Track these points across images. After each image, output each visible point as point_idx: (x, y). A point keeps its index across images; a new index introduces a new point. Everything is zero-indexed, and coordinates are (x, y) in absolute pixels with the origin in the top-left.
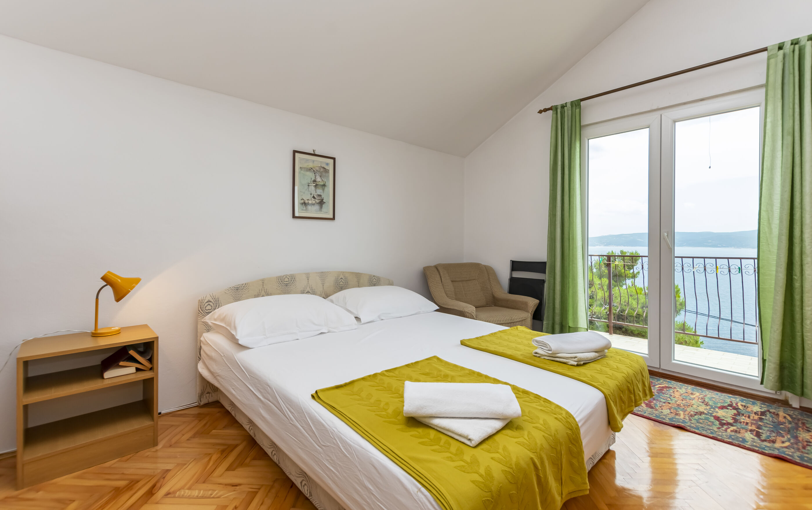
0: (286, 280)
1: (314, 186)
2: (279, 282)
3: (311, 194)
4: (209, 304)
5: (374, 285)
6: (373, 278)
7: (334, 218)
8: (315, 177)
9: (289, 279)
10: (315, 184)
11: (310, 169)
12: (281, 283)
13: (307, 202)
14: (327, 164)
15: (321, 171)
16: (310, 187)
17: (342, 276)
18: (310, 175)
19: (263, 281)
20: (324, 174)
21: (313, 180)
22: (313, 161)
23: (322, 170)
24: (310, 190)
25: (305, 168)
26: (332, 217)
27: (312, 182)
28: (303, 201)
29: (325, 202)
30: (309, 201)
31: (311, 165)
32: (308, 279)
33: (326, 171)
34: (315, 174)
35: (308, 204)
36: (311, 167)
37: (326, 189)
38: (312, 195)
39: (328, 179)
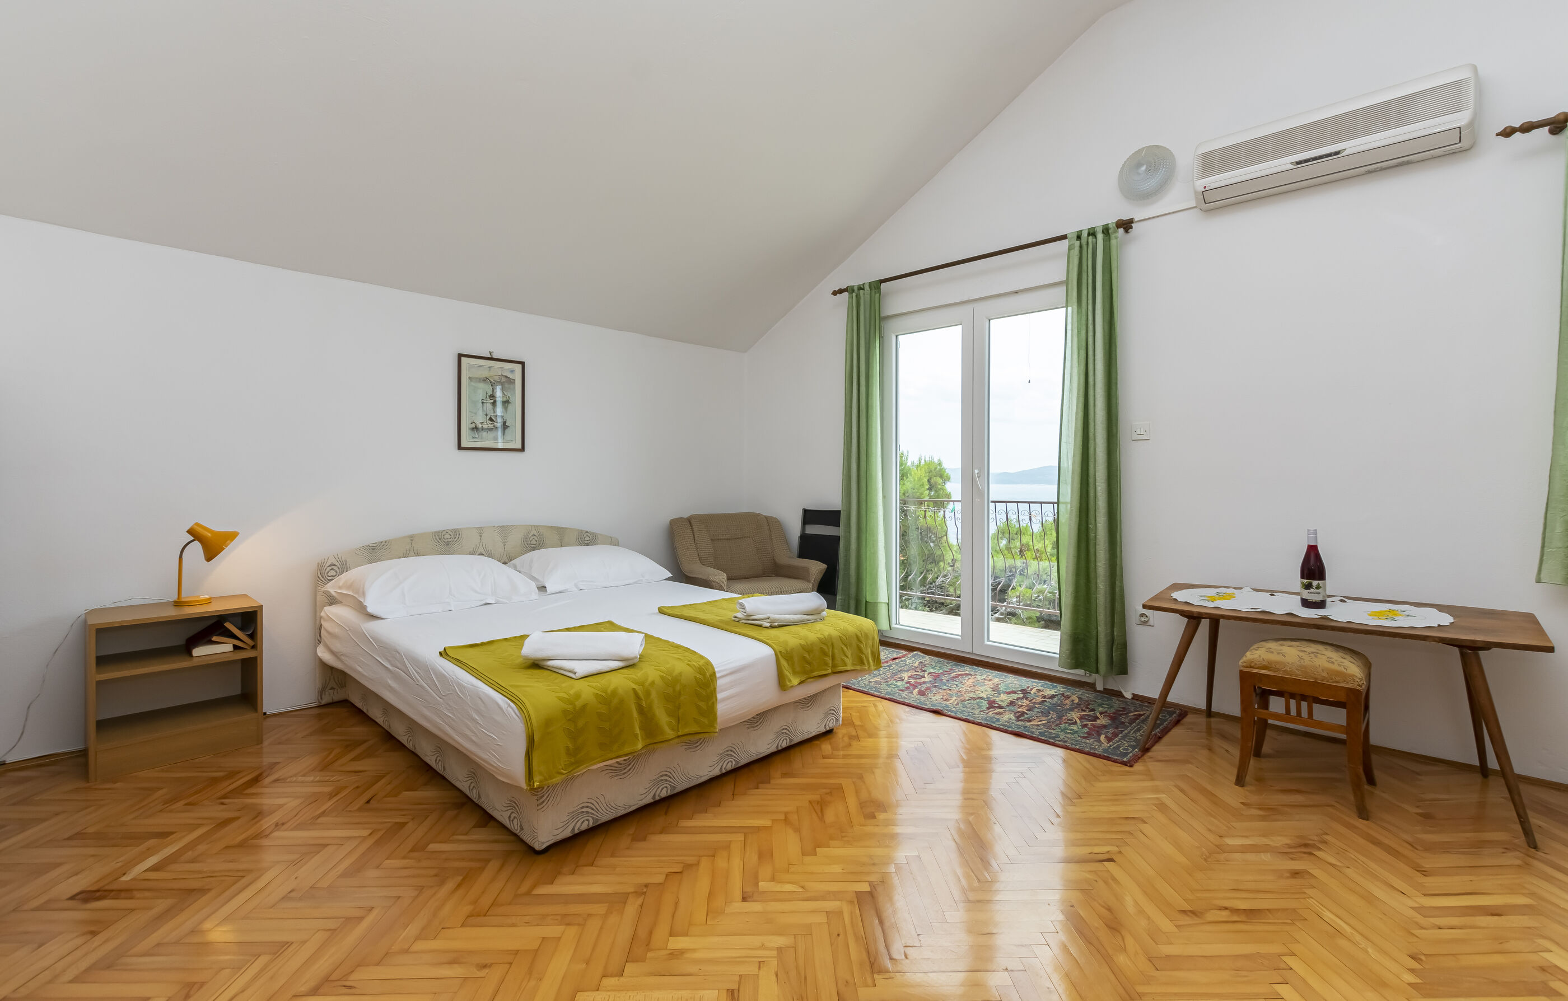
0: (447, 536)
1: (491, 403)
2: (436, 539)
3: (487, 415)
4: (332, 569)
5: (587, 545)
6: (585, 536)
7: (523, 449)
8: (493, 391)
9: (450, 535)
10: (492, 401)
11: (485, 380)
12: (439, 541)
13: (480, 426)
14: (512, 371)
15: (502, 381)
16: (485, 404)
17: (534, 532)
18: (484, 389)
19: (412, 538)
20: (507, 385)
21: (489, 394)
22: (490, 368)
23: (504, 380)
24: (485, 408)
25: (477, 378)
26: (520, 447)
27: (488, 397)
28: (473, 426)
29: (508, 426)
30: (483, 425)
31: (485, 374)
32: (481, 536)
33: (511, 381)
34: (492, 386)
35: (483, 429)
36: (486, 376)
37: (510, 407)
38: (489, 417)
39: (514, 394)
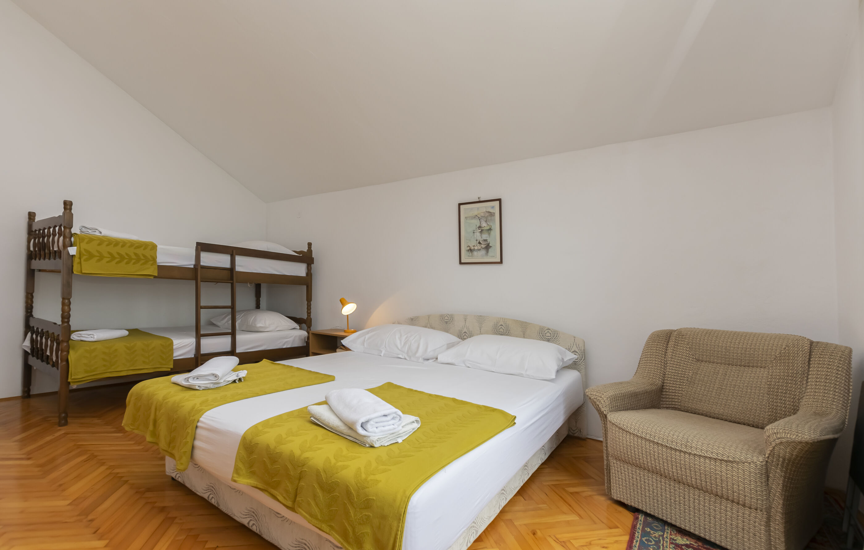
0: (446, 318)
1: (479, 232)
2: (441, 319)
3: (477, 240)
6: (546, 332)
7: (501, 262)
8: (480, 224)
9: (449, 318)
10: (480, 230)
11: (475, 217)
13: (473, 248)
14: (493, 207)
15: (486, 216)
16: (475, 233)
17: (501, 323)
18: (476, 222)
19: (429, 316)
20: (489, 218)
21: (478, 226)
22: (478, 209)
23: (487, 214)
24: (475, 236)
25: (470, 217)
26: (499, 261)
27: (477, 228)
28: (469, 248)
29: (491, 247)
30: (475, 248)
31: (476, 213)
32: (465, 321)
33: (492, 214)
34: (480, 220)
35: (474, 250)
36: (476, 214)
37: (492, 232)
38: (478, 241)
39: (494, 223)
